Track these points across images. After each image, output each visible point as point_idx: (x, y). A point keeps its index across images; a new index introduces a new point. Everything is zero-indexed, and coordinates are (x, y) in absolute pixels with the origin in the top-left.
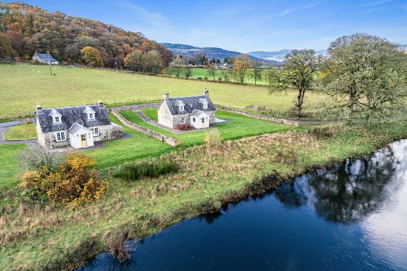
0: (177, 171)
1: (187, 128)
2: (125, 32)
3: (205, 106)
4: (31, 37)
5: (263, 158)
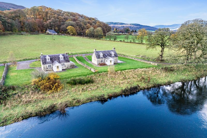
0: (93, 82)
3: (113, 55)
5: (134, 79)
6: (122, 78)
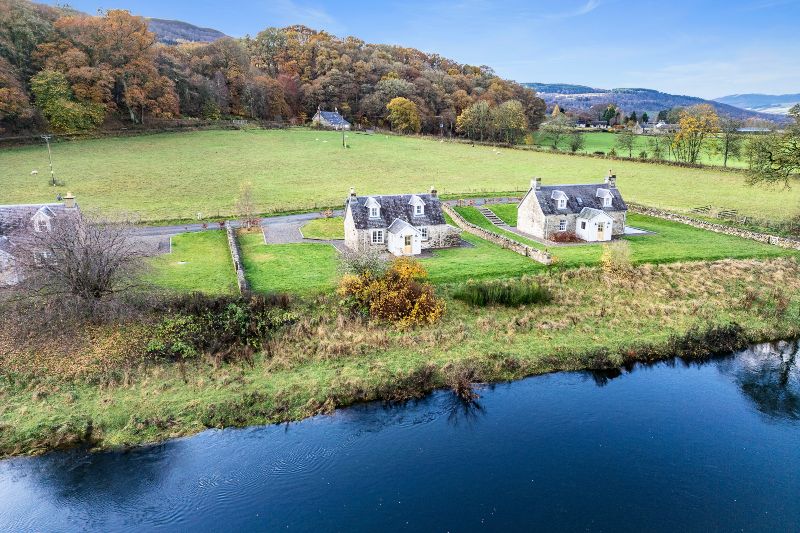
0: (549, 301)
1: (570, 238)
2: (459, 68)
3: (608, 203)
4: (312, 84)
5: (714, 301)
6: (664, 291)
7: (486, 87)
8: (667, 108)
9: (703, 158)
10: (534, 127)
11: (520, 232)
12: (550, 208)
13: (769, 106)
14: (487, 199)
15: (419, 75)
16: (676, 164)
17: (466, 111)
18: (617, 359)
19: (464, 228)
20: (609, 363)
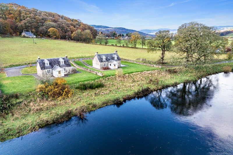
0: (103, 86)
1: (107, 68)
2: (70, 19)
3: (116, 58)
4: (20, 23)
5: (143, 82)
6: (131, 81)
7: (79, 26)
8: (128, 33)
9: (137, 46)
10: (95, 38)
11: (94, 68)
12: (101, 60)
13: (151, 33)
14: (83, 59)
15: (58, 21)
16: (131, 47)
17: (74, 33)
18: (122, 100)
19: (77, 67)
20: (120, 101)
